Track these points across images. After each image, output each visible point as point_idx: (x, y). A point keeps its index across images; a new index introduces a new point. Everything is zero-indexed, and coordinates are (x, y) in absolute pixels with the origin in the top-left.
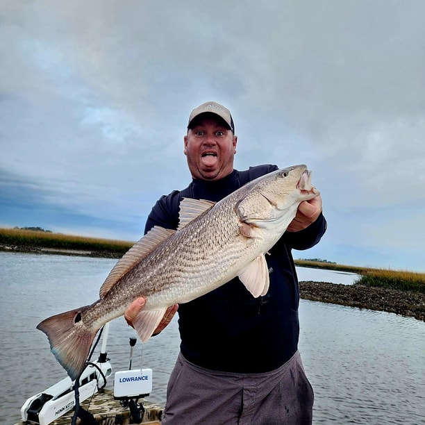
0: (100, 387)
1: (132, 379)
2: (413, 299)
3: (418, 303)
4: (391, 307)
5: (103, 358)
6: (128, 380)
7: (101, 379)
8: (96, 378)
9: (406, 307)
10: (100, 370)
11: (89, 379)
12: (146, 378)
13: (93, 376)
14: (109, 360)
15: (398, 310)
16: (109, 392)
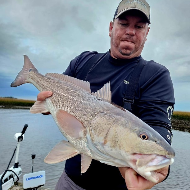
0: (15, 181)
1: (34, 178)
2: (186, 124)
3: (188, 125)
4: (177, 127)
5: (16, 166)
6: (31, 179)
7: (15, 177)
8: (13, 177)
9: (184, 128)
10: (15, 173)
11: (8, 179)
12: (42, 176)
13: (11, 177)
14: (20, 166)
15: (180, 129)
16: (21, 184)
